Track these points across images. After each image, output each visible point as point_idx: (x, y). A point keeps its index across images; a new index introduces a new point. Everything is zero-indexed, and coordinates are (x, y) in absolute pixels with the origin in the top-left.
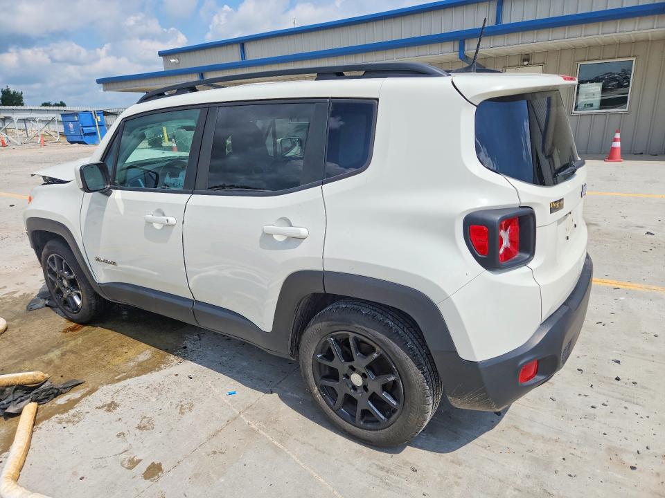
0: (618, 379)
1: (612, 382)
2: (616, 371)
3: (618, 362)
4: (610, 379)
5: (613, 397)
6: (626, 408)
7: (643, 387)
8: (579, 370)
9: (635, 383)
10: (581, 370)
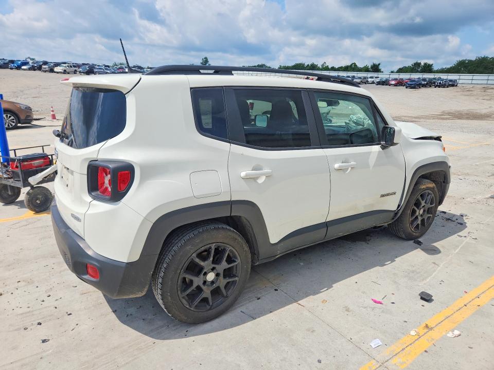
0: (39, 324)
1: (43, 320)
2: (43, 332)
3: (44, 341)
4: (45, 322)
5: (39, 309)
6: (29, 307)
7: (19, 329)
8: (70, 314)
9: (26, 329)
10: (68, 315)
